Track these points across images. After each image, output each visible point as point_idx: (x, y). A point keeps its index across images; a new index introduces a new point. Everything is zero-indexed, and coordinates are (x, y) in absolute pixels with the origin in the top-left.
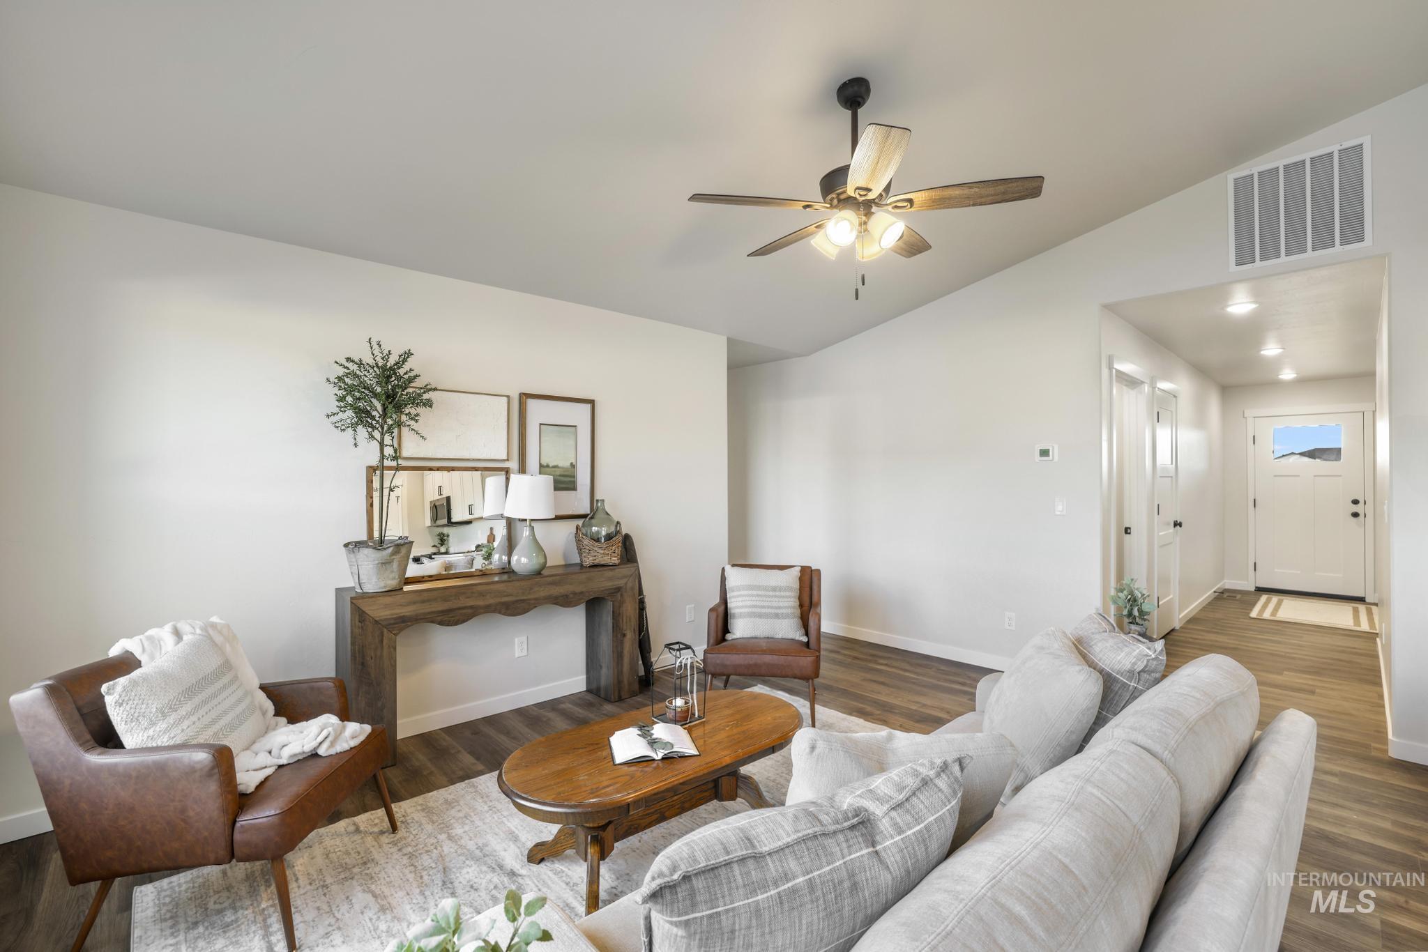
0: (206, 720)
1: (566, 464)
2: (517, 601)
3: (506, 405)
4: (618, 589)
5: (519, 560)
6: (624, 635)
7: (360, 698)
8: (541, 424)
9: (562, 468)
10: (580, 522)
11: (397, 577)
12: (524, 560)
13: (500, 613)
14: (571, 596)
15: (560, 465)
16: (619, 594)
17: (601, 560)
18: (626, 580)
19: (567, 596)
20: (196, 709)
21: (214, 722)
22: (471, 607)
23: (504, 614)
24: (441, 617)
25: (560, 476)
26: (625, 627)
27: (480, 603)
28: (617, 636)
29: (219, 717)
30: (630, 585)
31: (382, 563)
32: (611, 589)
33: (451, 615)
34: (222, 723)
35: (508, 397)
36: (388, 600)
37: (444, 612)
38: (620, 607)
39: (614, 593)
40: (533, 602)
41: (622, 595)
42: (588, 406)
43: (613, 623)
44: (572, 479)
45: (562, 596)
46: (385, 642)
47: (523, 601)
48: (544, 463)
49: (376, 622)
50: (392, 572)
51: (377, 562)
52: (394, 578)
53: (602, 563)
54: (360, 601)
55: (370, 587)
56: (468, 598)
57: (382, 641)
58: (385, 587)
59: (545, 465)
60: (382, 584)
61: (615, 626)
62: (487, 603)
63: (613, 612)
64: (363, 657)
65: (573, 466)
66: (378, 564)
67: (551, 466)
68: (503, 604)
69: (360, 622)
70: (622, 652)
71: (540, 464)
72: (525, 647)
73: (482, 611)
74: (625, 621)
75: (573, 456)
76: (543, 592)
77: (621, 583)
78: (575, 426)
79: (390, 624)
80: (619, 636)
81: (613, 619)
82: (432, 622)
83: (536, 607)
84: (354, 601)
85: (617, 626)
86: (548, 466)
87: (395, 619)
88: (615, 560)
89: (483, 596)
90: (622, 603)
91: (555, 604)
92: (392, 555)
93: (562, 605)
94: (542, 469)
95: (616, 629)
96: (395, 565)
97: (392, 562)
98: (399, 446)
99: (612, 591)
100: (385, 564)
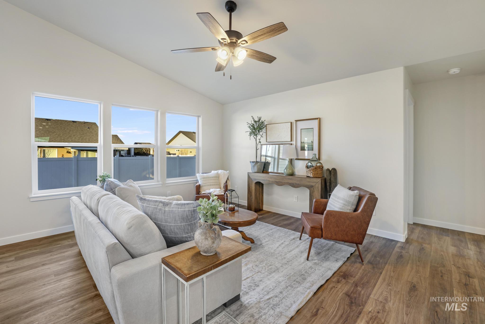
0: (204, 183)
1: (310, 142)
2: (279, 182)
3: (291, 125)
8: (301, 129)
14: (295, 184)
15: (308, 142)
16: (312, 188)
18: (316, 183)
19: (293, 184)
20: (203, 180)
21: (205, 183)
29: (207, 183)
30: (317, 185)
32: (309, 185)
34: (207, 184)
35: (291, 122)
38: (312, 193)
39: (311, 187)
40: (283, 183)
41: (313, 189)
42: (317, 122)
44: (312, 147)
45: (292, 184)
47: (281, 182)
48: (302, 141)
49: (251, 179)
52: (256, 170)
59: (303, 142)
61: (310, 199)
65: (312, 142)
67: (305, 142)
69: (249, 178)
71: (301, 142)
72: (297, 199)
75: (312, 139)
77: (313, 184)
78: (313, 128)
79: (254, 180)
83: (284, 185)
84: (248, 173)
85: (311, 199)
88: (311, 176)
91: (290, 185)
92: (255, 164)
93: (292, 186)
94: (302, 144)
95: (311, 200)
96: (256, 167)
97: (255, 166)
98: (266, 139)
99: (310, 186)
100: (254, 166)
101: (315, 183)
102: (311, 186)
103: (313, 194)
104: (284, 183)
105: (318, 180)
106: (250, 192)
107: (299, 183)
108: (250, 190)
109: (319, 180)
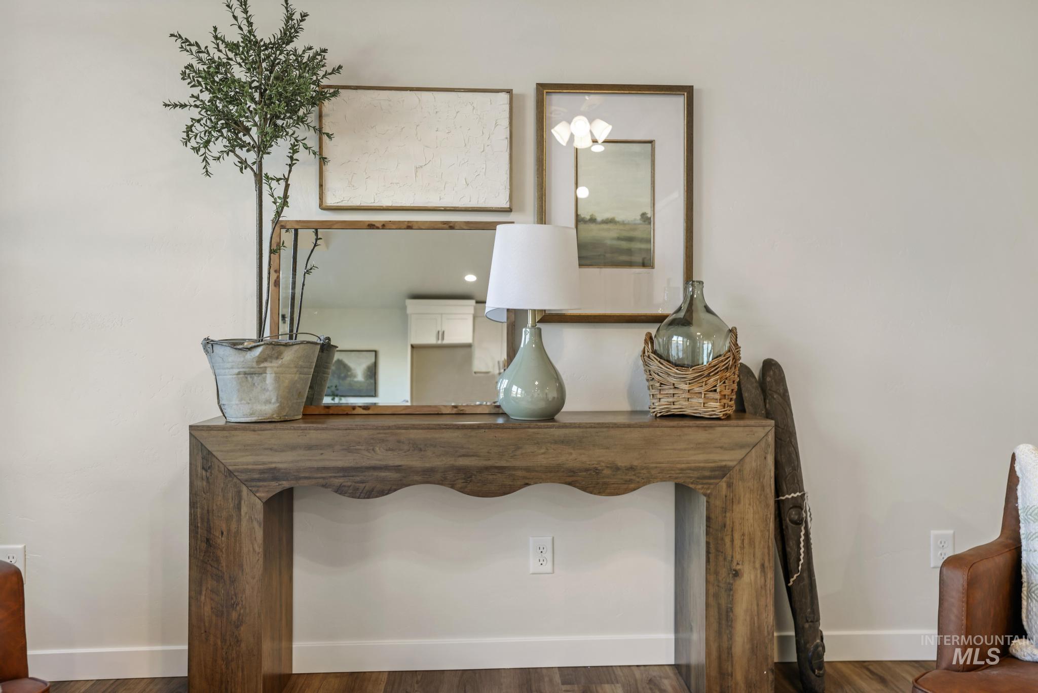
1: (631, 215)
2: (487, 468)
3: (507, 107)
4: (723, 471)
5: (508, 390)
6: (737, 574)
7: (203, 598)
9: (623, 223)
10: (653, 329)
11: (273, 400)
12: (517, 391)
13: (452, 486)
14: (607, 472)
15: (619, 218)
16: (723, 484)
17: (695, 406)
18: (743, 452)
19: (597, 471)
22: (397, 469)
23: (462, 490)
24: (341, 480)
25: (619, 239)
26: (737, 557)
27: (415, 462)
28: (717, 573)
30: (752, 463)
31: (245, 373)
32: (703, 468)
33: (358, 479)
35: (509, 92)
36: (249, 437)
37: (345, 471)
38: (725, 510)
39: (715, 477)
40: (520, 473)
41: (730, 485)
42: (679, 102)
43: (708, 543)
44: (643, 246)
45: (587, 470)
46: (244, 509)
47: (501, 469)
48: (585, 213)
49: (230, 473)
50: (265, 390)
51: (236, 371)
52: (268, 402)
53: (688, 411)
54: (205, 434)
55: (238, 413)
56: (390, 450)
57: (238, 507)
58: (251, 414)
59: (588, 217)
60: (246, 409)
61: (712, 550)
62: (428, 465)
63: (708, 519)
64: (209, 530)
65: (647, 220)
66: (239, 374)
67: (599, 219)
68: (459, 470)
69: (203, 468)
70: (730, 610)
71: (577, 215)
72: (548, 555)
73: (416, 478)
74: (737, 542)
75: (648, 200)
76: (543, 458)
77: (728, 458)
78: (651, 142)
79: (253, 480)
80: (723, 572)
81: (707, 533)
82: (324, 486)
83: (527, 484)
84: (195, 433)
85: (717, 550)
86: (593, 220)
87: (262, 472)
88: (715, 407)
89: (421, 450)
90: (730, 502)
91: (570, 484)
92: (261, 359)
93: (584, 489)
94: (581, 226)
95: (716, 557)
96: (270, 378)
97: (263, 372)
98: (321, 186)
99: (707, 473)
100: (249, 375)
101: (742, 446)
102: (713, 469)
103: (728, 515)
104: (528, 469)
105: (760, 429)
106: (219, 578)
107: (635, 463)
108: (218, 560)
109: (761, 432)
